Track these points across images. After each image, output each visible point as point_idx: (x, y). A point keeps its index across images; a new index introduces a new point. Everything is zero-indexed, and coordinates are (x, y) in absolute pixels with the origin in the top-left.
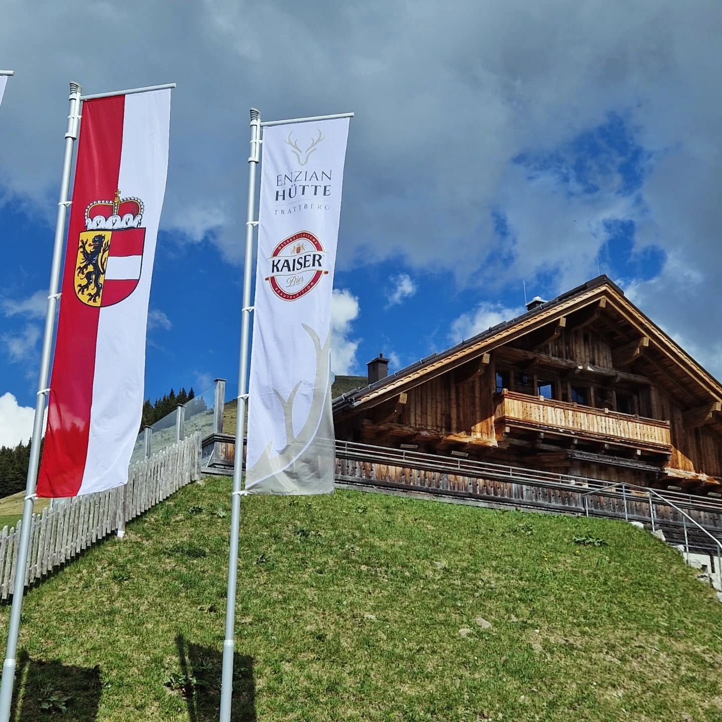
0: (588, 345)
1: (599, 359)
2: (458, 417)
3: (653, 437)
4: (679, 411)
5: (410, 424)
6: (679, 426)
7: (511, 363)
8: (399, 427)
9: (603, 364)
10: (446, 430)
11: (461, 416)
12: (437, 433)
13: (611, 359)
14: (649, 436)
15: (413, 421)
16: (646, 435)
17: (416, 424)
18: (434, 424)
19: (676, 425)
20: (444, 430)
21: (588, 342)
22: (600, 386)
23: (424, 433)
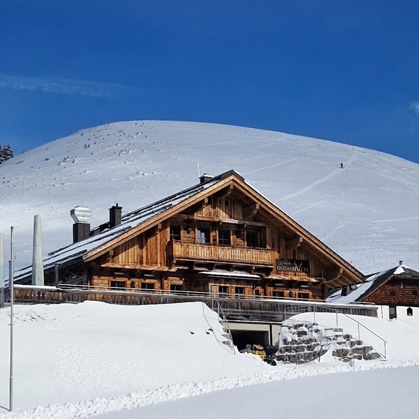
0: (228, 207)
1: (234, 215)
2: (147, 256)
3: (263, 258)
4: (283, 240)
5: (119, 262)
6: (283, 249)
7: (181, 220)
8: (112, 265)
9: (237, 217)
10: (140, 264)
11: (149, 256)
12: (134, 266)
13: (242, 214)
14: (261, 258)
15: (120, 260)
16: (259, 258)
17: (122, 262)
18: (133, 261)
19: (281, 249)
20: (139, 264)
21: (228, 205)
22: (237, 229)
23: (127, 267)
